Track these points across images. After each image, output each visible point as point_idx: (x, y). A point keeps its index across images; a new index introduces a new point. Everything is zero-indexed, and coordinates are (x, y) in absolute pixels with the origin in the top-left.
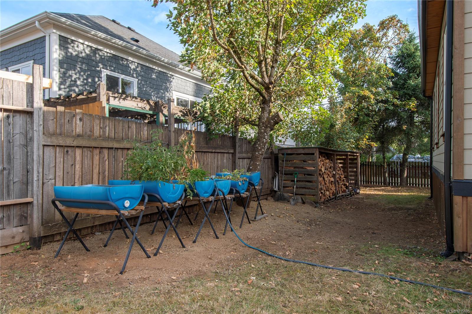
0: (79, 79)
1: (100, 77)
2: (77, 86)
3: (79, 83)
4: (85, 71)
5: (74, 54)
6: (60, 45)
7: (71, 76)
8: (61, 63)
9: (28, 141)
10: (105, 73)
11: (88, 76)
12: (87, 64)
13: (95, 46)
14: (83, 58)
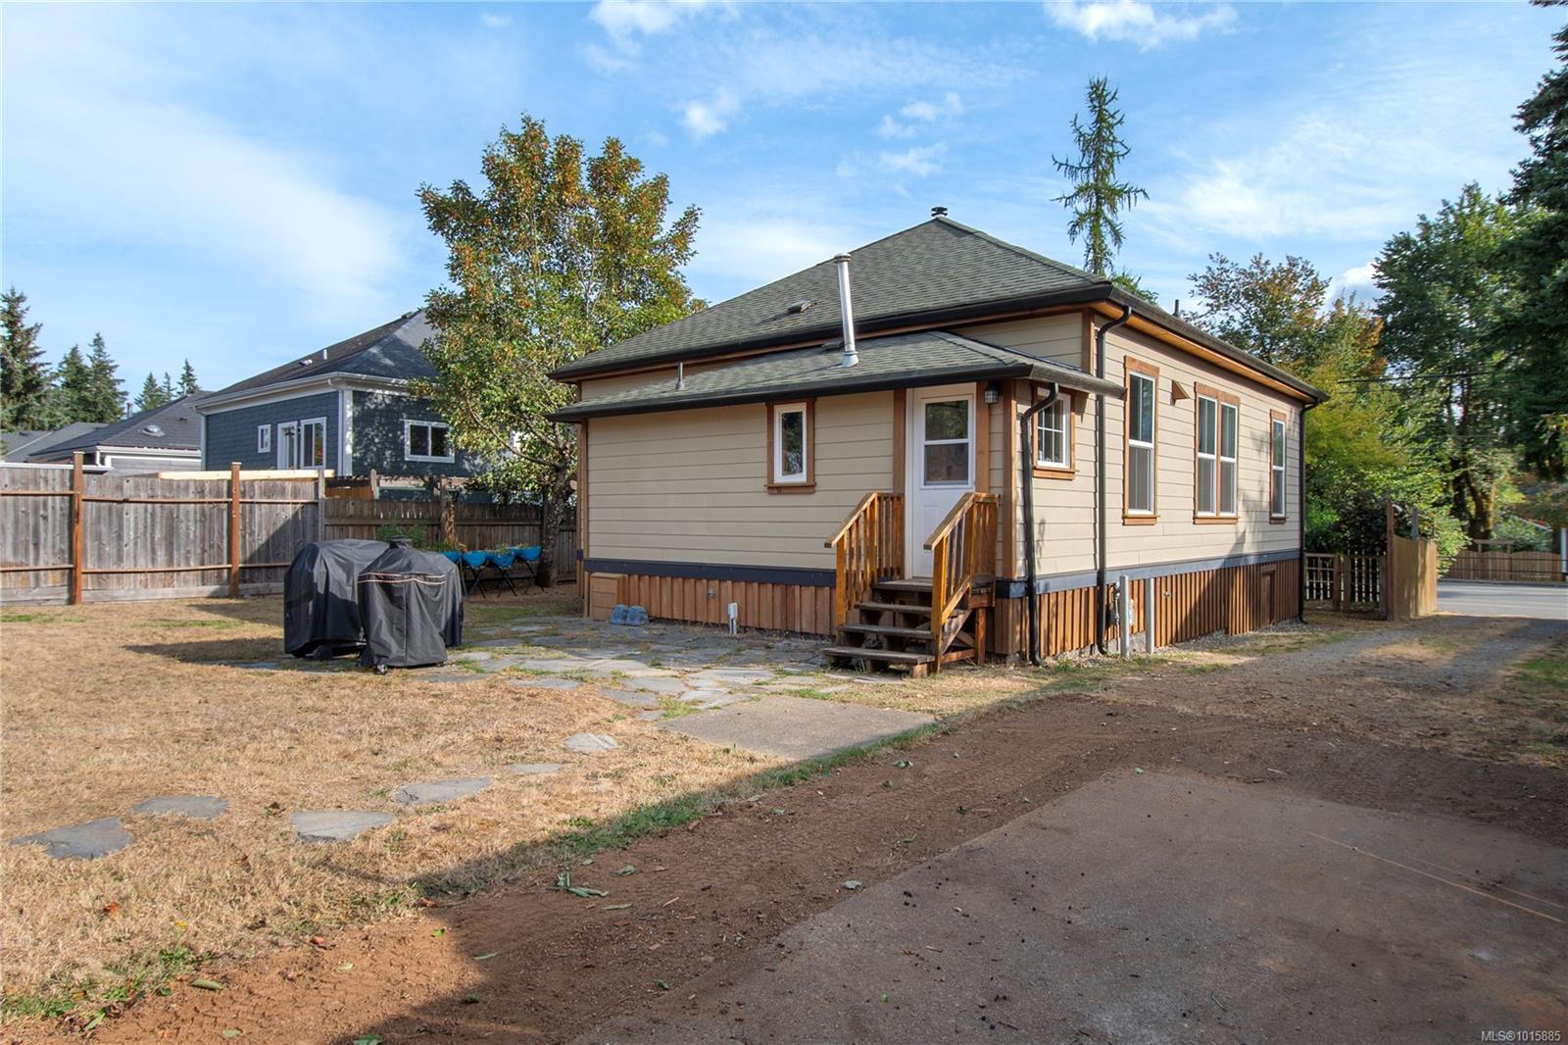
0: (377, 436)
1: (402, 429)
2: (375, 445)
3: (377, 440)
4: (383, 425)
5: (372, 407)
6: (354, 402)
7: (367, 434)
8: (356, 420)
9: (316, 522)
10: (408, 424)
11: (389, 431)
12: (387, 417)
13: (397, 394)
14: (382, 410)
